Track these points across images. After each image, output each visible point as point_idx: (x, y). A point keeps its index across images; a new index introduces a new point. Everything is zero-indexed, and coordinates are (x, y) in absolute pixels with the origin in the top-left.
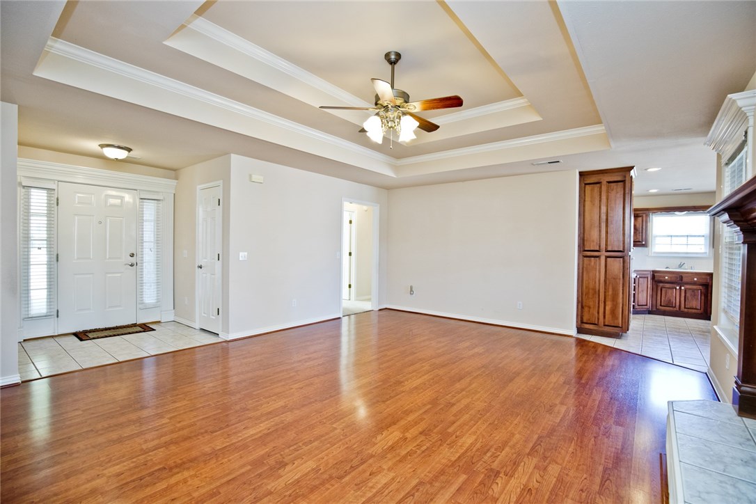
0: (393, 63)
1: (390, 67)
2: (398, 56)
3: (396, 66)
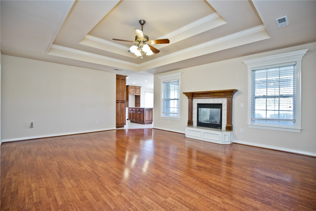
0: (142, 25)
1: (141, 26)
2: (144, 22)
3: (143, 26)
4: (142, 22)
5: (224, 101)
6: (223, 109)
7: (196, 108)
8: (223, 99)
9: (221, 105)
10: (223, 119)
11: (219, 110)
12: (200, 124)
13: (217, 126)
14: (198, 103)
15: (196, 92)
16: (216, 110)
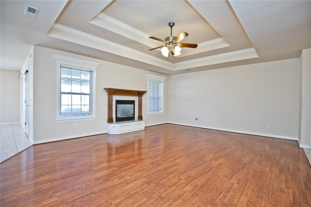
4: (172, 24)
5: (136, 99)
6: (135, 104)
7: (115, 105)
8: (136, 97)
9: (134, 101)
10: (135, 112)
11: (133, 105)
12: (119, 120)
13: (131, 118)
14: (116, 99)
15: (122, 89)
16: (131, 106)
